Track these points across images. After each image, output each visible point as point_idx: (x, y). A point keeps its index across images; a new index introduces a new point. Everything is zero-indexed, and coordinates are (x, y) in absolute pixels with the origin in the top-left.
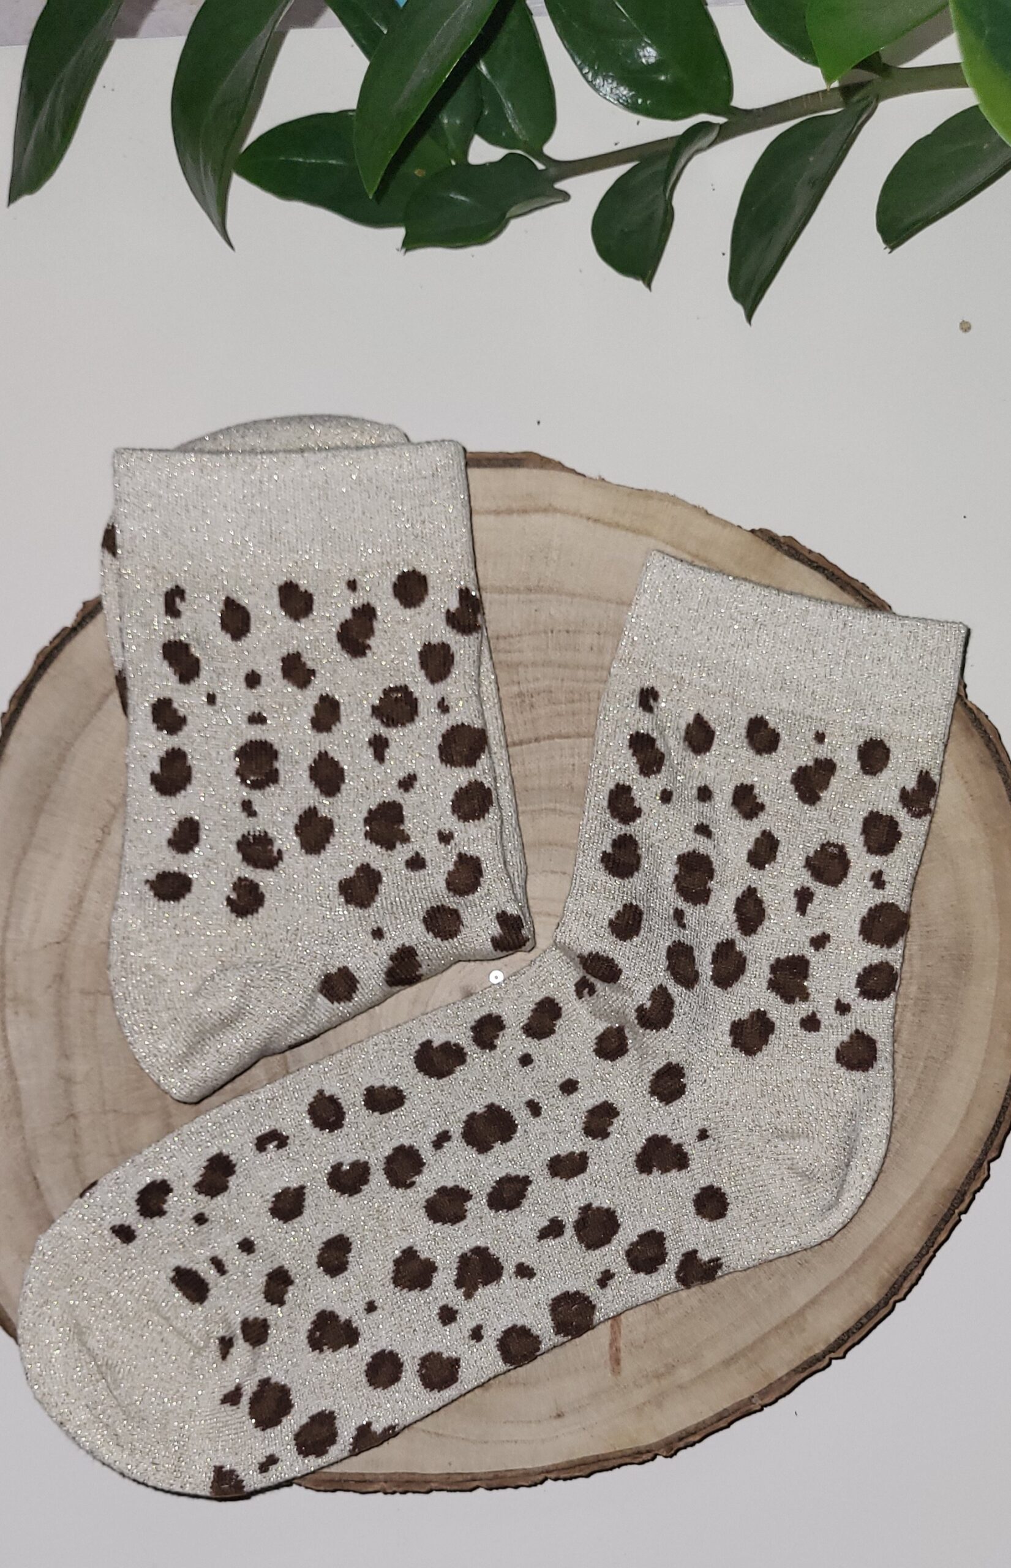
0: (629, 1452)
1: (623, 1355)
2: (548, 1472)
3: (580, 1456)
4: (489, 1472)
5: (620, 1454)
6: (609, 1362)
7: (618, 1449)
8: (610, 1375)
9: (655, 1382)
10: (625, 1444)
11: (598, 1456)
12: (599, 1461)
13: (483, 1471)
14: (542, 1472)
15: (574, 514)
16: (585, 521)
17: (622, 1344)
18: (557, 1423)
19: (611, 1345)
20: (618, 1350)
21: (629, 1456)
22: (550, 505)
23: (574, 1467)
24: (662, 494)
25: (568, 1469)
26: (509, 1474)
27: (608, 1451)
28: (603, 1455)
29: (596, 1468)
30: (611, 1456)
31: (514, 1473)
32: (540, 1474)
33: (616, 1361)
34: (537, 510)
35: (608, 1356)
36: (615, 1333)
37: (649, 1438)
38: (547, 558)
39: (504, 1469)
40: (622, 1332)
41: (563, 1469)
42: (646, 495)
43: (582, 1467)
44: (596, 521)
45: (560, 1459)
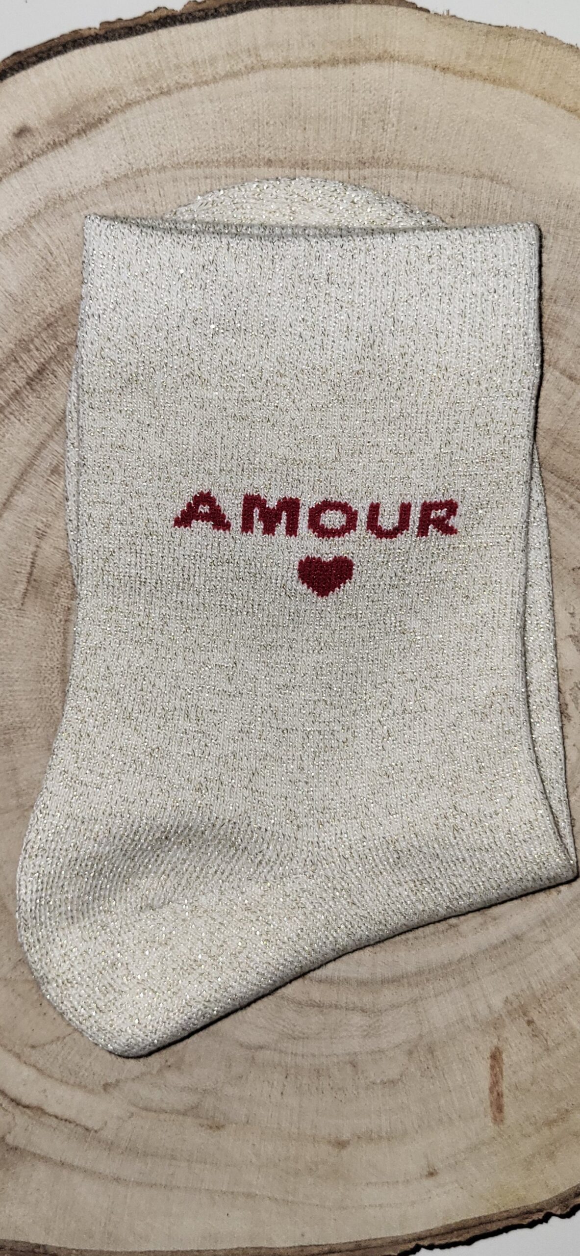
0: (516, 1212)
1: (505, 1100)
2: (420, 1239)
3: (458, 1220)
4: (350, 1243)
5: (505, 1215)
6: (489, 1110)
7: (503, 1209)
8: (491, 1124)
9: (546, 1131)
10: (511, 1204)
11: (479, 1218)
12: (481, 1224)
13: (343, 1241)
14: (414, 1240)
15: (416, 63)
16: (430, 70)
17: (504, 1086)
18: (429, 1183)
19: (491, 1091)
20: (500, 1095)
21: (517, 1216)
22: (385, 51)
23: (452, 1232)
24: (528, 31)
25: (443, 1234)
26: (374, 1244)
27: (491, 1213)
28: (485, 1217)
29: (477, 1232)
30: (495, 1218)
31: (380, 1242)
32: (410, 1242)
33: (498, 1107)
34: (367, 60)
35: (489, 1103)
36: (496, 1075)
37: (538, 1196)
38: (383, 121)
39: (367, 1238)
40: (504, 1074)
41: (437, 1235)
42: (508, 33)
43: (461, 1232)
44: (444, 70)
45: (435, 1223)
